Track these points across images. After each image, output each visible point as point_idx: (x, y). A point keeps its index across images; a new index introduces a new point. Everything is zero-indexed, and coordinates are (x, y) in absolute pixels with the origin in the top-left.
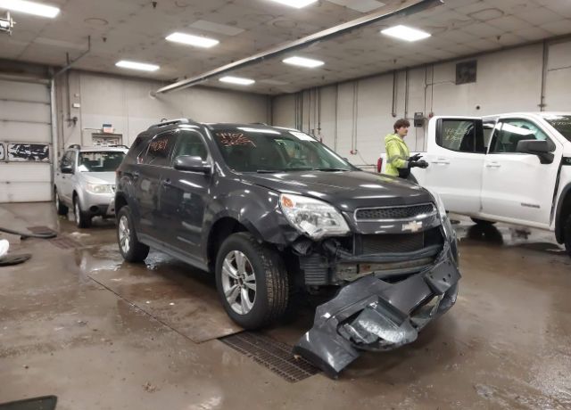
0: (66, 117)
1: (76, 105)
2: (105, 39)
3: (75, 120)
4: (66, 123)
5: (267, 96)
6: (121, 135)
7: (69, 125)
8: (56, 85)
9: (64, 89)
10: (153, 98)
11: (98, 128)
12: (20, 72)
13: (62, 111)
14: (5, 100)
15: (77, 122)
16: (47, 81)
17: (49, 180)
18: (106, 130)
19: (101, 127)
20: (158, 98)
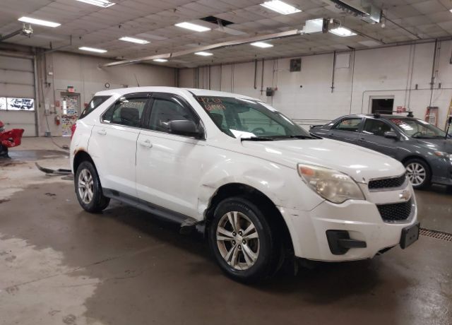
0: (44, 81)
1: (50, 73)
2: (80, 38)
3: (49, 84)
4: (44, 85)
5: (175, 68)
6: (79, 94)
7: (46, 86)
8: (37, 60)
9: (42, 62)
10: (100, 69)
11: (64, 89)
12: (15, 51)
13: (41, 77)
14: (5, 69)
15: (51, 85)
16: (31, 57)
17: (34, 122)
18: (70, 90)
19: (66, 88)
20: (104, 70)
